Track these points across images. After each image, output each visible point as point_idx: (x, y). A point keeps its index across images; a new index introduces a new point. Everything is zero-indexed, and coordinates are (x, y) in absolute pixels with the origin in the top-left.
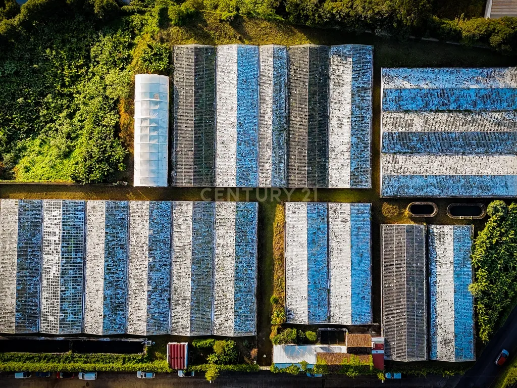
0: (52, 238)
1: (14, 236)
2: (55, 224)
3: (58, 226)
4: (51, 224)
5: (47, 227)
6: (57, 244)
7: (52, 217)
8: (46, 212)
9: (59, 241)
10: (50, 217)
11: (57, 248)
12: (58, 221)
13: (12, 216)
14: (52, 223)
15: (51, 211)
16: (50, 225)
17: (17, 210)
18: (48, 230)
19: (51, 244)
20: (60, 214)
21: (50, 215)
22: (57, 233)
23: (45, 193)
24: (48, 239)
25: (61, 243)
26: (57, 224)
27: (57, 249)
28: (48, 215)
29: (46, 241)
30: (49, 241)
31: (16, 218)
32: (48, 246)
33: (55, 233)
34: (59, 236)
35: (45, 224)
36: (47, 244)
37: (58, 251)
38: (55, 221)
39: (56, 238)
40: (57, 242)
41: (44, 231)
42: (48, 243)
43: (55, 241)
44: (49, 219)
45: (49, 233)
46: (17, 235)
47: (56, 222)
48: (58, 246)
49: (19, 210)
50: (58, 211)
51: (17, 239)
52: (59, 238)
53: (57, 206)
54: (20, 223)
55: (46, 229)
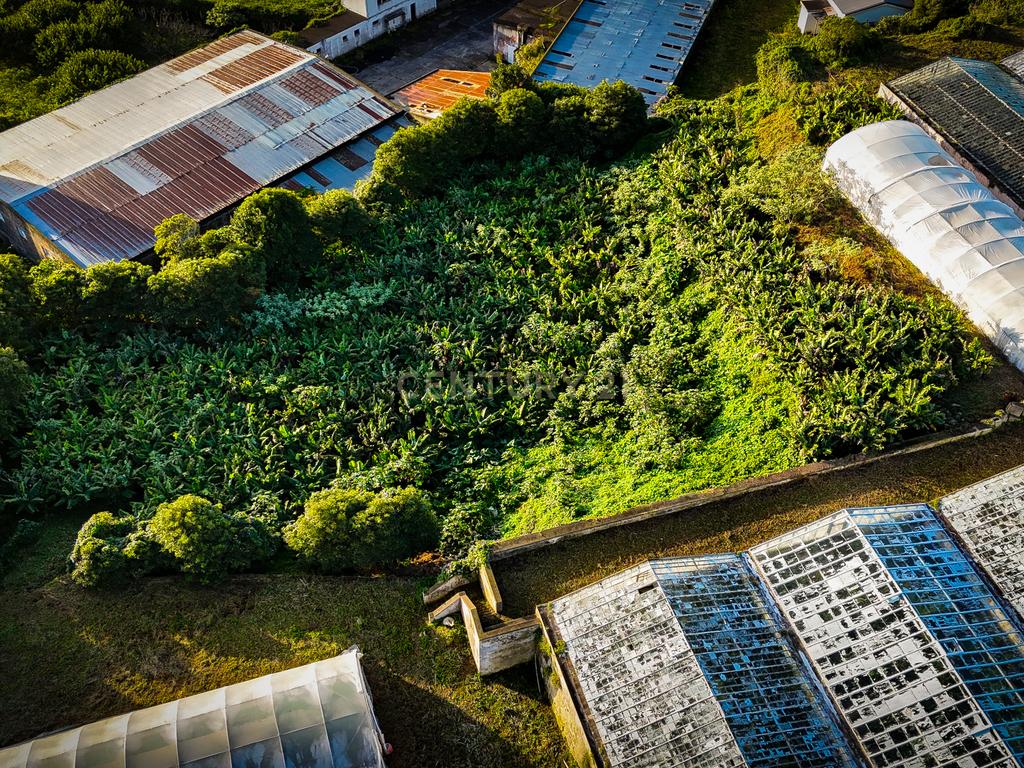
0: (902, 700)
1: (710, 744)
2: (878, 626)
3: (896, 624)
4: (853, 635)
5: (835, 658)
6: (951, 715)
7: (837, 602)
8: (790, 596)
9: (955, 693)
10: (826, 607)
11: (968, 732)
12: (883, 600)
13: (645, 648)
14: (852, 626)
15: (817, 577)
16: (847, 642)
17: (663, 611)
18: (851, 669)
19: (913, 732)
20: (873, 568)
21: (821, 599)
22: (917, 659)
23: (727, 535)
24: (880, 712)
25: (969, 697)
26: (890, 619)
27: (971, 744)
28: (811, 604)
29: (875, 727)
30: (889, 720)
31: (679, 643)
32: (907, 751)
33: (903, 663)
34: (938, 666)
35: (815, 651)
36: (890, 745)
37: (984, 748)
38: (865, 611)
39: (929, 685)
40: (947, 702)
41: (830, 683)
42: (897, 736)
43: (929, 704)
44: (825, 616)
45: (864, 680)
46: (723, 729)
47: (872, 614)
48: (970, 723)
49: (674, 606)
50: (857, 562)
51: (737, 751)
52: (945, 680)
53: (836, 545)
54: (708, 664)
55: (837, 668)
